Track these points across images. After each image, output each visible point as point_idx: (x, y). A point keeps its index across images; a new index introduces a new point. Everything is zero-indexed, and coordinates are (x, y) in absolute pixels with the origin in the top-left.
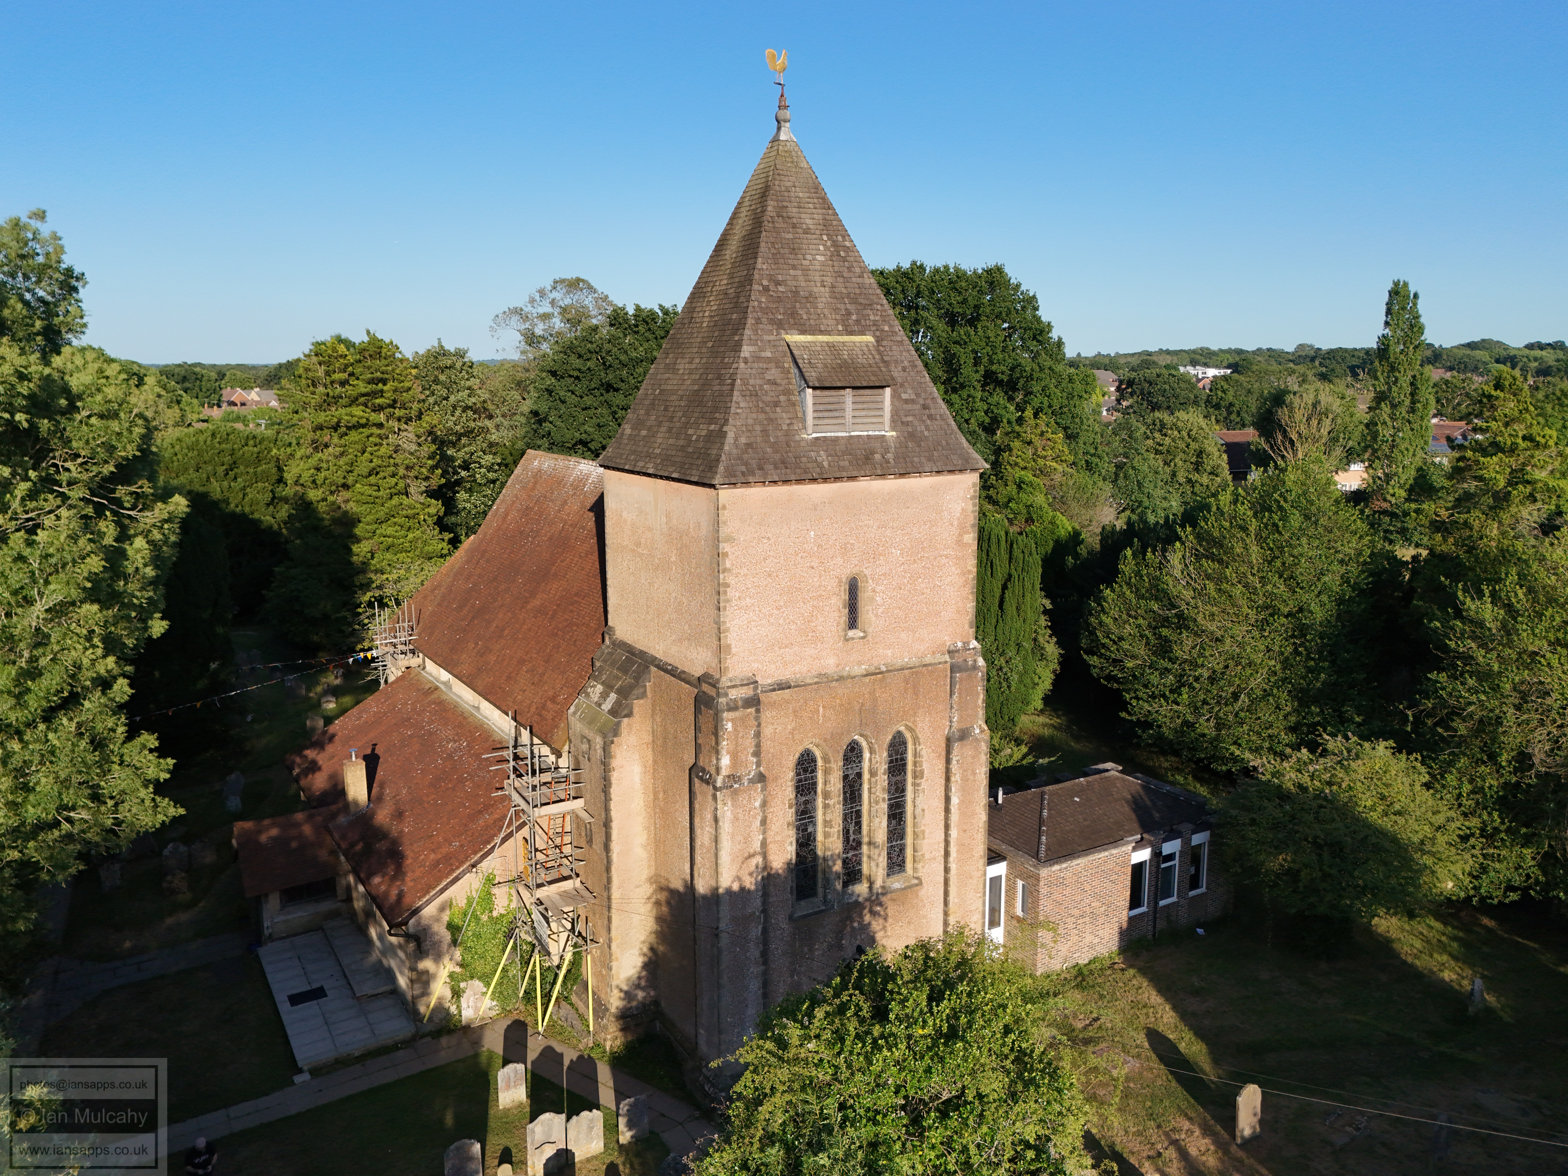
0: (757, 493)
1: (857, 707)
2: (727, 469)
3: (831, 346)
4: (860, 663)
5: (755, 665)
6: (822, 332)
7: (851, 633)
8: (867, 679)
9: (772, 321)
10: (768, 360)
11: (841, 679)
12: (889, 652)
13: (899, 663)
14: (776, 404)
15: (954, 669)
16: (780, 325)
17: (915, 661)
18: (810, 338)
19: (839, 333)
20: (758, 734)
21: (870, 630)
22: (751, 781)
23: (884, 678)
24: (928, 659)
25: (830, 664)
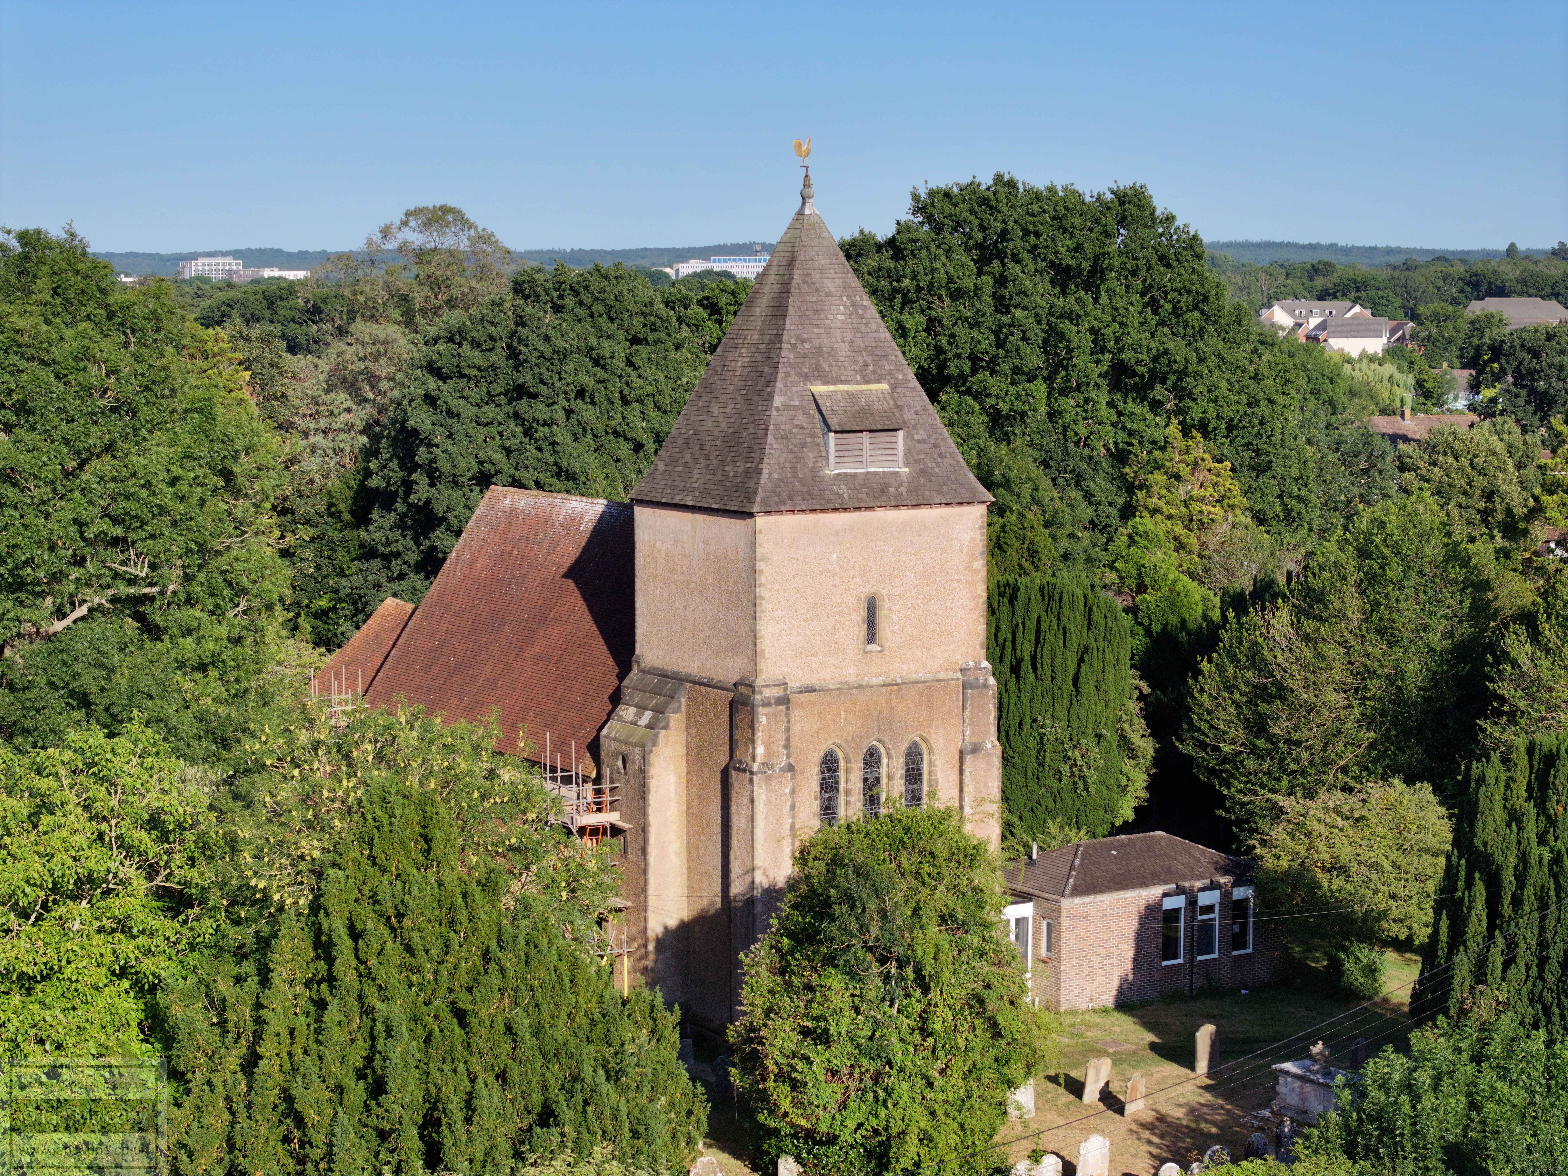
0: (787, 520)
1: (875, 714)
2: (763, 499)
3: (850, 394)
4: (877, 675)
5: (786, 670)
6: (842, 382)
7: (870, 647)
8: (884, 689)
9: (799, 375)
10: (797, 408)
11: (860, 687)
12: (905, 667)
13: (914, 677)
14: (804, 445)
15: (965, 686)
16: (806, 378)
17: (928, 676)
18: (831, 388)
19: (858, 383)
20: (788, 729)
21: (887, 645)
22: (782, 769)
23: (899, 690)
24: (942, 675)
25: (851, 673)
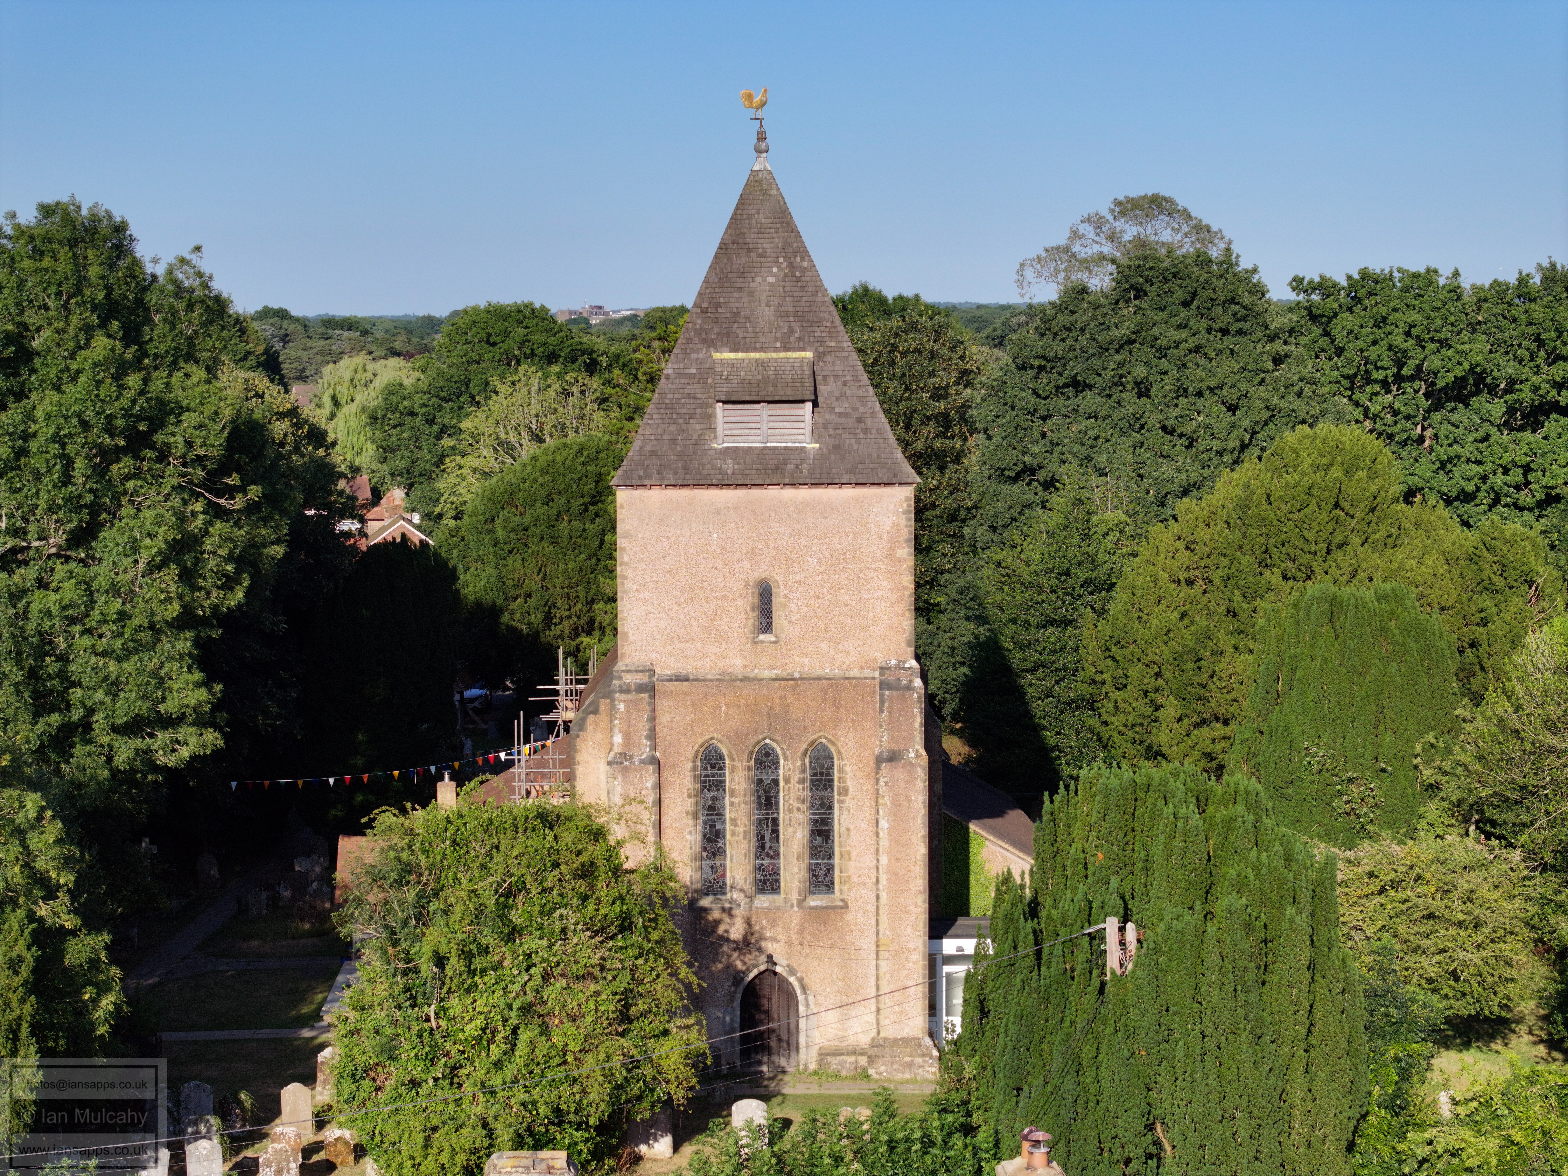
1: (765, 710)
2: (625, 473)
4: (771, 668)
5: (654, 655)
7: (762, 637)
8: (777, 684)
9: (703, 341)
10: (692, 376)
11: (745, 679)
12: (806, 661)
13: (818, 672)
14: (691, 416)
15: (884, 685)
16: (712, 344)
17: (837, 673)
18: (740, 355)
19: (776, 350)
20: (653, 719)
21: (783, 636)
22: (642, 762)
23: (796, 685)
24: (855, 673)
25: (737, 664)
